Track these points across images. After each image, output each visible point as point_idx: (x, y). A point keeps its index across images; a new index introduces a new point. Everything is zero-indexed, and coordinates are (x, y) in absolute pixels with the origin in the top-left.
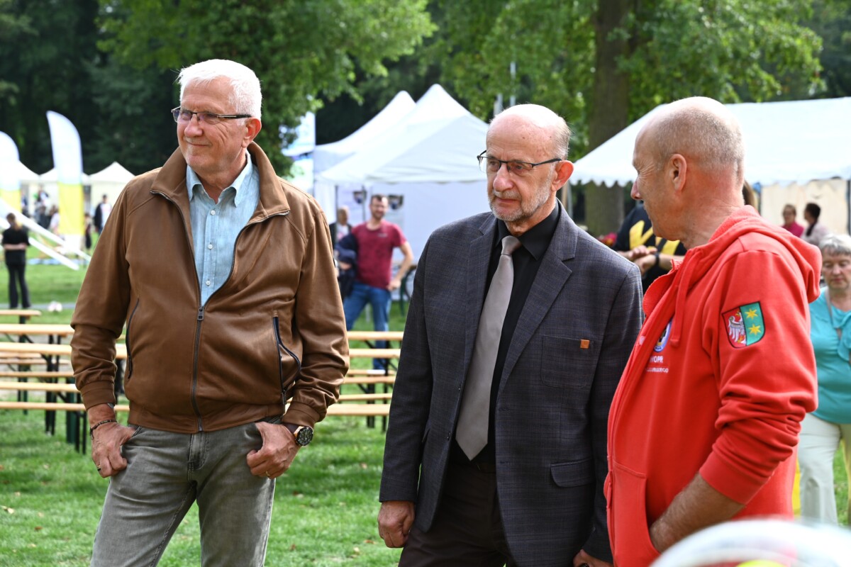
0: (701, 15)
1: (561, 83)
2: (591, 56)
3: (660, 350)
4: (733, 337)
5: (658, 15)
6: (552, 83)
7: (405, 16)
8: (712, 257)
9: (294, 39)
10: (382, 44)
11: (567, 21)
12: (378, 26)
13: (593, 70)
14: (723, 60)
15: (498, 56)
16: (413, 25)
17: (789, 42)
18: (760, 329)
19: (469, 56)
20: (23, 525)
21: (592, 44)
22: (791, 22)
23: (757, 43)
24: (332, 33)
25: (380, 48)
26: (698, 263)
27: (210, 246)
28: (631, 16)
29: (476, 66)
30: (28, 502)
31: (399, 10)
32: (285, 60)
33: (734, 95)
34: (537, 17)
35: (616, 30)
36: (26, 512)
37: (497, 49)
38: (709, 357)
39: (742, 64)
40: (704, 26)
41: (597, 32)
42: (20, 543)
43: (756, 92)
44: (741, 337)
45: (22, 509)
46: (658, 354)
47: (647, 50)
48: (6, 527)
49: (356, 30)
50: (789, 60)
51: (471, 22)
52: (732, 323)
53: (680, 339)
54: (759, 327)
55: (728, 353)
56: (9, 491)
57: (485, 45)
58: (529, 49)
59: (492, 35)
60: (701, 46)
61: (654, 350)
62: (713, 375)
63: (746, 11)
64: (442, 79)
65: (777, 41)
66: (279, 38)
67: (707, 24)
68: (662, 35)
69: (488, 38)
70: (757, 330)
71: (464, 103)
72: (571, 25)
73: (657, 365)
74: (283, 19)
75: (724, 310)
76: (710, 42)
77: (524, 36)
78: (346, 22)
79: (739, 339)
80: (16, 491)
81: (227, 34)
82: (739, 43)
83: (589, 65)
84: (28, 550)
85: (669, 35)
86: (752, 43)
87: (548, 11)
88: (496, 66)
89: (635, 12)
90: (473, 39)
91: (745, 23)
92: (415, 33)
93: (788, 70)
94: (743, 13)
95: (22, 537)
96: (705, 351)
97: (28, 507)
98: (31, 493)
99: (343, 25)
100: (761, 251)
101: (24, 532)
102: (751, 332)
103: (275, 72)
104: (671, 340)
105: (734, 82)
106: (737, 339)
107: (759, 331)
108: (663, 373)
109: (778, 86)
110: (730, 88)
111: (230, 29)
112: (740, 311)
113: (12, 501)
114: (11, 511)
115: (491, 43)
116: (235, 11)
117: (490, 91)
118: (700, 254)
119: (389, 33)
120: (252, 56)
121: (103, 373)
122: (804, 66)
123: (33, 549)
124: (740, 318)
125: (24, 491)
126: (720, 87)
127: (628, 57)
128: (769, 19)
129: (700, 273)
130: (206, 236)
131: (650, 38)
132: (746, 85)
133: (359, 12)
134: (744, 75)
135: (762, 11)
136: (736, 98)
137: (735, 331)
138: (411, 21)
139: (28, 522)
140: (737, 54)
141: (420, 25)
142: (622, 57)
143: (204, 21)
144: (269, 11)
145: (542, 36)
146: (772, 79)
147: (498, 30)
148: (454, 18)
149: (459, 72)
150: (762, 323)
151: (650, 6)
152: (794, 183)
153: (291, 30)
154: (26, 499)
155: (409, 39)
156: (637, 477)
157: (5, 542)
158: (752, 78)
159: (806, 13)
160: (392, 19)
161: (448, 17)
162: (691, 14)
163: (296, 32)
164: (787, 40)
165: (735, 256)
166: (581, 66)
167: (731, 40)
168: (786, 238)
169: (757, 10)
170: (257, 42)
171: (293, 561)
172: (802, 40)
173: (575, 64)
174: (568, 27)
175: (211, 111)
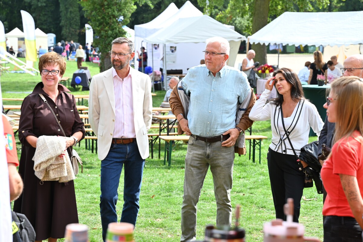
27: (213, 90)
130: (212, 87)
175: (213, 52)
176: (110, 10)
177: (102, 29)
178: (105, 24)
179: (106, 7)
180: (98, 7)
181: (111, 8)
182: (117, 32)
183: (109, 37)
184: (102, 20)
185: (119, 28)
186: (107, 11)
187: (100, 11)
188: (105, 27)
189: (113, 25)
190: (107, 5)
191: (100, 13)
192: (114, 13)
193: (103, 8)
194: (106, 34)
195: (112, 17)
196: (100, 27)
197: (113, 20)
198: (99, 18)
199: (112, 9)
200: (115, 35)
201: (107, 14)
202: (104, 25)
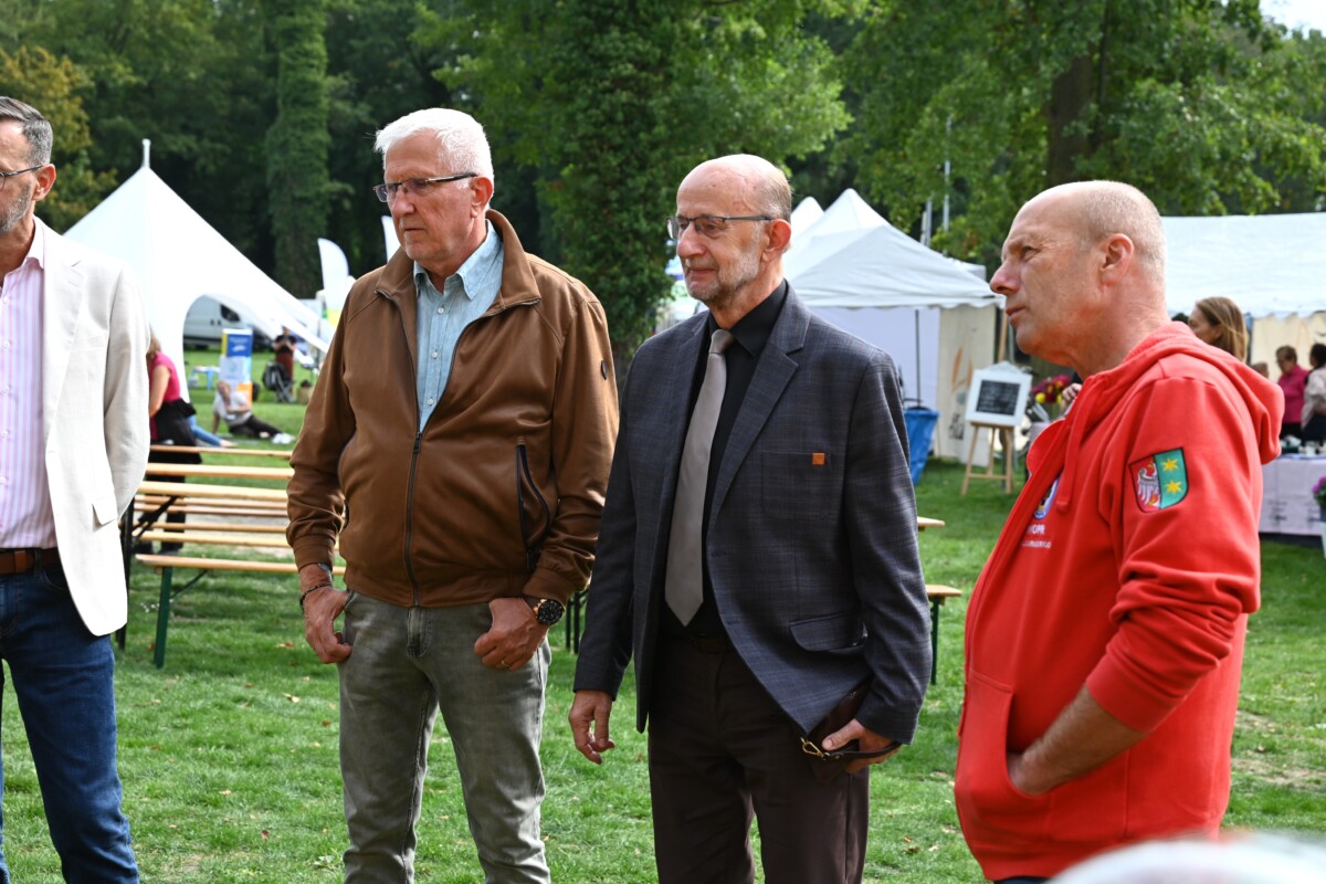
0: (1181, 106)
1: (1003, 188)
2: (1042, 156)
3: (1041, 516)
4: (1143, 498)
5: (1128, 105)
6: (992, 189)
7: (814, 105)
8: (1120, 388)
9: (679, 131)
10: (786, 138)
11: (1013, 112)
12: (781, 117)
13: (1044, 173)
14: (1207, 162)
15: (926, 154)
16: (824, 116)
17: (1291, 141)
18: (1180, 486)
19: (891, 154)
20: (308, 718)
21: (1043, 142)
22: (1294, 116)
23: (1251, 141)
24: (724, 125)
25: (782, 143)
26: (1100, 395)
27: (435, 354)
28: (1093, 106)
29: (898, 166)
30: (317, 689)
31: (807, 98)
32: (666, 157)
33: (1220, 205)
34: (975, 106)
35: (1074, 123)
36: (314, 702)
37: (925, 145)
38: (1108, 525)
39: (1231, 167)
40: (1185, 119)
41: (1049, 127)
42: (300, 741)
43: (1248, 203)
44: (1154, 498)
45: (308, 697)
46: (1039, 522)
47: (1112, 149)
48: (287, 720)
49: (754, 121)
50: (1291, 163)
51: (894, 111)
52: (1142, 478)
53: (1071, 502)
54: (1179, 483)
55: (1135, 520)
56: (296, 674)
57: (909, 140)
58: (964, 146)
59: (920, 127)
60: (1180, 145)
61: (1033, 516)
62: (1112, 551)
63: (1238, 102)
64: (857, 181)
65: (1276, 139)
66: (661, 130)
67: (1189, 117)
68: (1132, 130)
69: (914, 131)
70: (1176, 487)
71: (883, 211)
72: (1018, 117)
73: (1036, 537)
74: (665, 107)
75: (1130, 460)
76: (1192, 138)
77: (959, 129)
78: (741, 111)
79: (1151, 500)
80: (305, 675)
81: (597, 125)
82: (1228, 142)
83: (1038, 166)
84: (309, 751)
85: (1140, 131)
86: (1245, 142)
87: (988, 98)
88: (921, 166)
89: (1098, 101)
90: (896, 132)
91: (1237, 117)
92: (827, 126)
93: (1289, 177)
94: (1235, 104)
95: (304, 733)
96: (1101, 516)
97: (317, 695)
98: (324, 678)
99: (737, 114)
100: (1189, 379)
101: (308, 727)
102: (1168, 490)
103: (655, 171)
104: (1058, 503)
105: (1222, 189)
106: (1148, 500)
107: (1179, 489)
108: (1043, 549)
109: (1276, 195)
110: (1216, 198)
111: (602, 119)
112: (1155, 462)
113: (298, 688)
114: (295, 700)
115: (918, 138)
116: (608, 96)
117: (917, 198)
118: (1104, 383)
119: (795, 126)
120: (628, 152)
121: (314, 525)
122: (1310, 171)
123: (316, 749)
124: (1153, 471)
125: (315, 675)
126: (1203, 196)
127: (1088, 156)
128: (1267, 111)
129: (1102, 409)
130: (431, 342)
131: (1116, 135)
132: (1235, 194)
133: (758, 100)
134: (1233, 180)
135: (1259, 103)
136: (1224, 210)
137: (1146, 490)
138: (820, 111)
139: (314, 715)
140: (1225, 155)
141: (832, 115)
142: (1080, 156)
143: (570, 108)
144: (649, 97)
145: (981, 130)
146: (1269, 188)
147: (925, 122)
148: (872, 107)
149: (877, 172)
150: (1184, 479)
151: (1118, 94)
152: (1294, 314)
153: (675, 121)
154: (316, 685)
155: (819, 134)
156: (1000, 690)
157: (283, 739)
158: (1243, 185)
159: (1314, 105)
160: (798, 109)
161: (865, 105)
162: (1168, 104)
163: (681, 123)
164: (1289, 138)
165: (1151, 384)
166: (1031, 168)
167: (1219, 138)
168: (1229, 364)
169: (1252, 100)
170: (634, 135)
171: (639, 776)
172: (1308, 138)
173: (1023, 165)
174: (1014, 119)
175: (418, 177)
176: (625, 215)
177: (601, 272)
178: (610, 257)
179: (615, 205)
180: (593, 206)
181: (629, 211)
182: (646, 280)
183: (622, 296)
184: (601, 246)
185: (652, 271)
186: (616, 219)
187: (596, 219)
188: (610, 264)
189: (633, 259)
190: (617, 201)
191: (597, 225)
192: (636, 226)
193: (605, 211)
194: (613, 286)
195: (630, 236)
196: (596, 266)
197: (634, 246)
198: (594, 238)
199: (632, 214)
200: (639, 290)
201: (616, 228)
202: (607, 261)
